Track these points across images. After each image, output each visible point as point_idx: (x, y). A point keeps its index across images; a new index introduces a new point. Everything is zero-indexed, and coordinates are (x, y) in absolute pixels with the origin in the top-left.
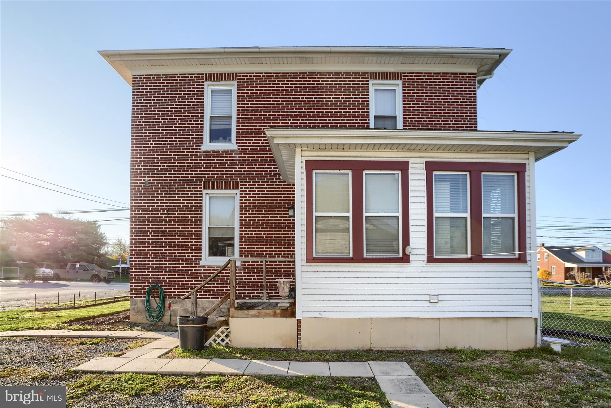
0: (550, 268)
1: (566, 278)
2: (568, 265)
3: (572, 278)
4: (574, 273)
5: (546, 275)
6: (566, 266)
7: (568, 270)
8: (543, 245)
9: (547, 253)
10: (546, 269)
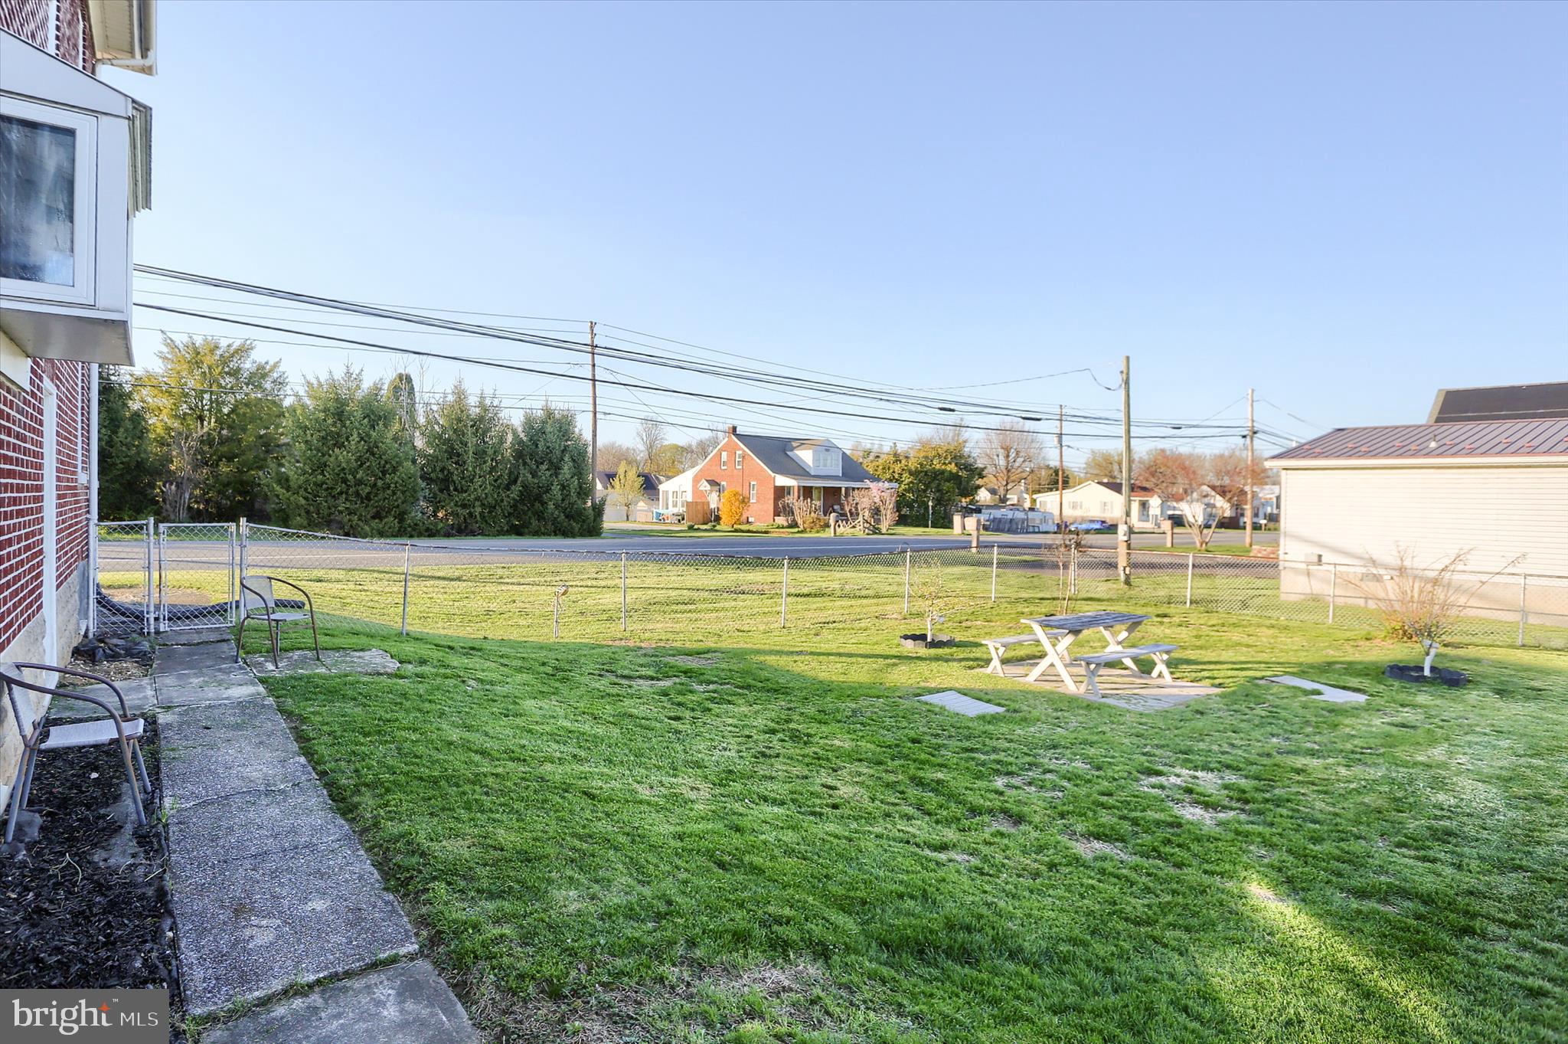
0: (746, 486)
1: (777, 513)
2: (782, 481)
3: (788, 511)
4: (791, 499)
5: (737, 503)
6: (778, 483)
7: (780, 492)
8: (734, 429)
9: (740, 449)
10: (739, 490)
